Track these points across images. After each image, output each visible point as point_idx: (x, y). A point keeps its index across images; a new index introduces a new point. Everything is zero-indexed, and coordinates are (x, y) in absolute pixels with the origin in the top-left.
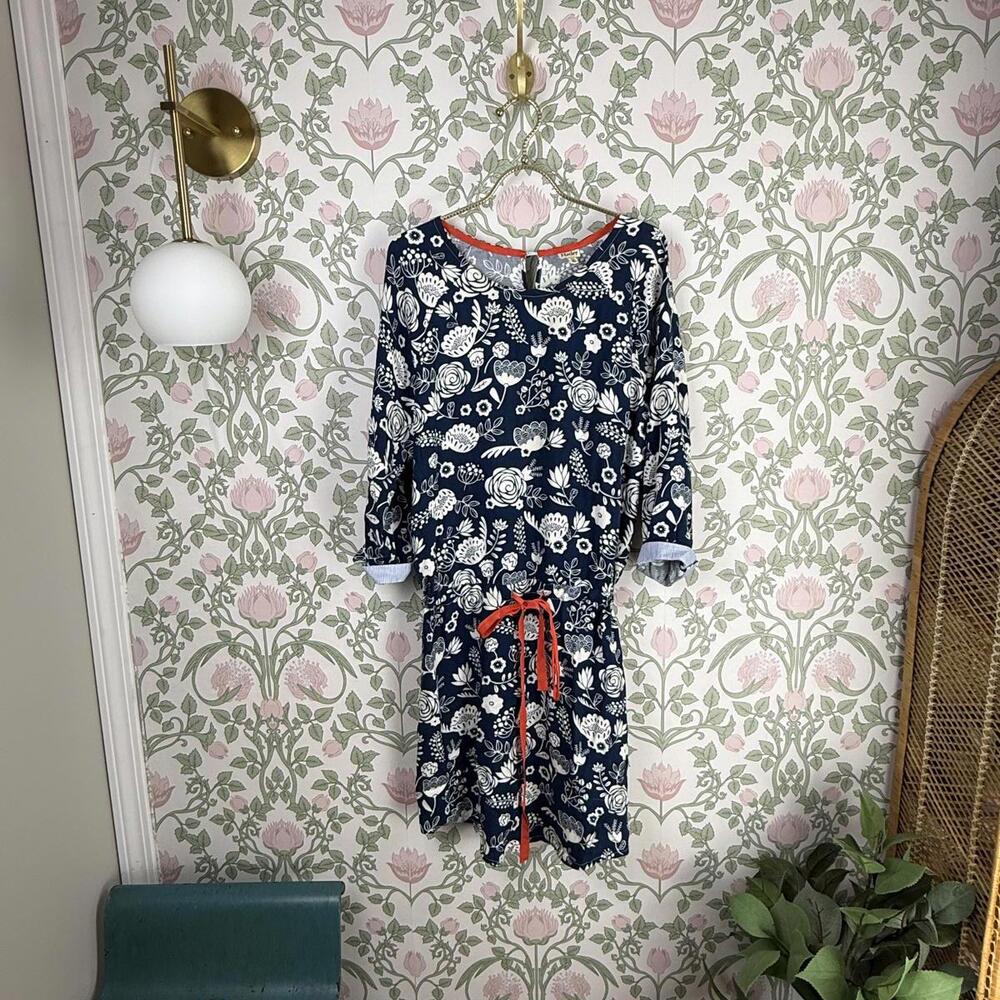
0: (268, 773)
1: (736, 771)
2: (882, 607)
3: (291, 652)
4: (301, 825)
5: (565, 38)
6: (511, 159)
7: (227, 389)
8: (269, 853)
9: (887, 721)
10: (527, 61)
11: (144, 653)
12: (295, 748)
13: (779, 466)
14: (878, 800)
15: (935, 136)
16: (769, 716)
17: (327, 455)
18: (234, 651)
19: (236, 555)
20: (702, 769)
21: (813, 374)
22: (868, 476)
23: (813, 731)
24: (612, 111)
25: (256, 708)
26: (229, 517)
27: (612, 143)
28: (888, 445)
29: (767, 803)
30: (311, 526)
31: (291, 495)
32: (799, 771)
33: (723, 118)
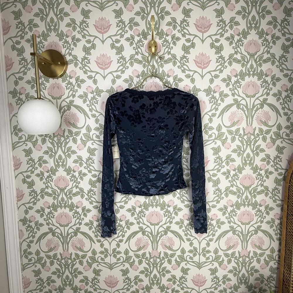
0: (64, 277)
1: (225, 277)
2: (273, 221)
3: (73, 235)
5: (167, 35)
6: (149, 73)
7: (54, 147)
9: (276, 259)
10: (155, 42)
11: (23, 235)
12: (74, 268)
13: (238, 174)
14: (273, 287)
15: (287, 68)
16: (236, 258)
17: (87, 168)
18: (54, 235)
19: (55, 202)
20: (213, 276)
21: (249, 143)
22: (267, 177)
23: (251, 263)
24: (182, 59)
25: (61, 254)
26: (53, 189)
27: (182, 69)
28: (274, 167)
29: (235, 288)
30: (81, 192)
31: (75, 182)
32: (246, 277)
33: (218, 61)
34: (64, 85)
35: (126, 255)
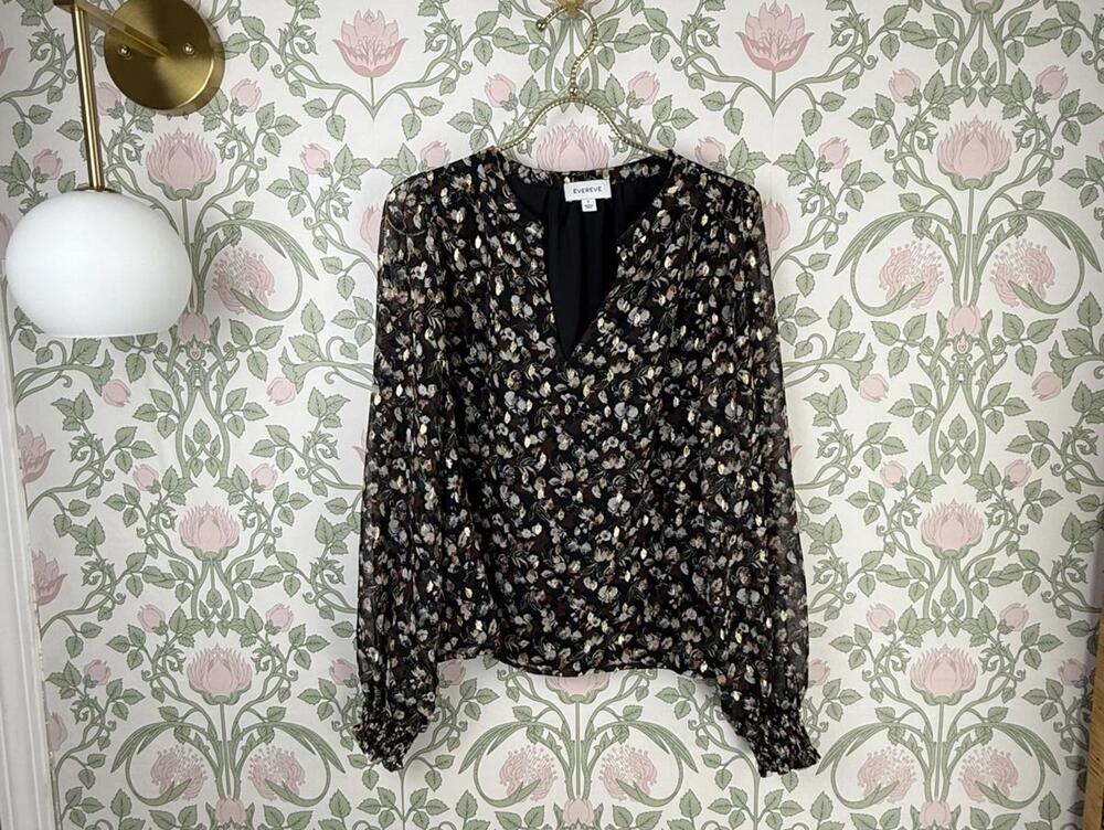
2: (1055, 690)
3: (257, 737)
6: (557, 91)
7: (177, 390)
11: (63, 734)
13: (914, 500)
17: (308, 477)
18: (181, 733)
19: (186, 607)
21: (961, 378)
22: (1035, 515)
24: (692, 28)
25: (210, 811)
26: (177, 556)
27: (691, 70)
28: (1063, 473)
30: (285, 570)
31: (260, 529)
33: (840, 39)
34: (211, 139)
35: (466, 819)
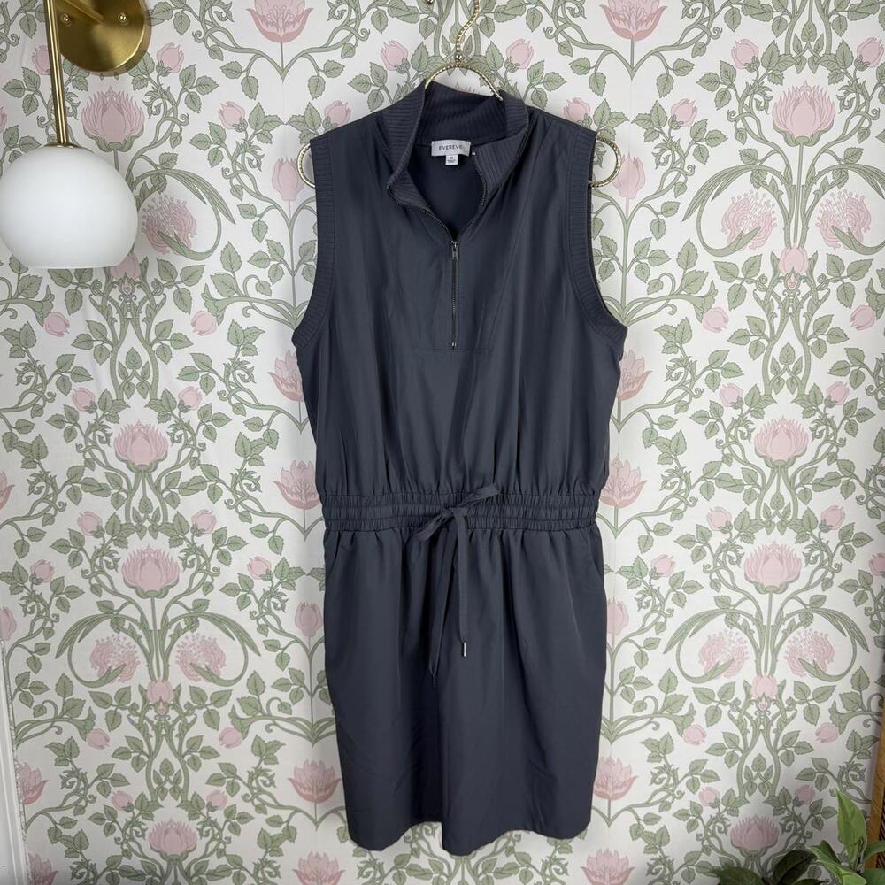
0: (156, 765)
1: (696, 767)
2: (866, 579)
3: (183, 626)
4: (194, 825)
6: (444, 56)
7: (111, 321)
8: (157, 857)
9: (869, 710)
11: (12, 626)
12: (188, 736)
13: (749, 417)
14: (858, 800)
16: (735, 704)
17: (229, 399)
18: (117, 624)
19: (121, 513)
20: (657, 764)
21: (790, 311)
22: (852, 429)
23: (785, 722)
24: (562, 2)
25: (142, 691)
26: (112, 469)
27: (561, 39)
28: (876, 393)
29: (731, 803)
30: (209, 480)
31: (186, 445)
32: (768, 767)
33: (690, 11)
